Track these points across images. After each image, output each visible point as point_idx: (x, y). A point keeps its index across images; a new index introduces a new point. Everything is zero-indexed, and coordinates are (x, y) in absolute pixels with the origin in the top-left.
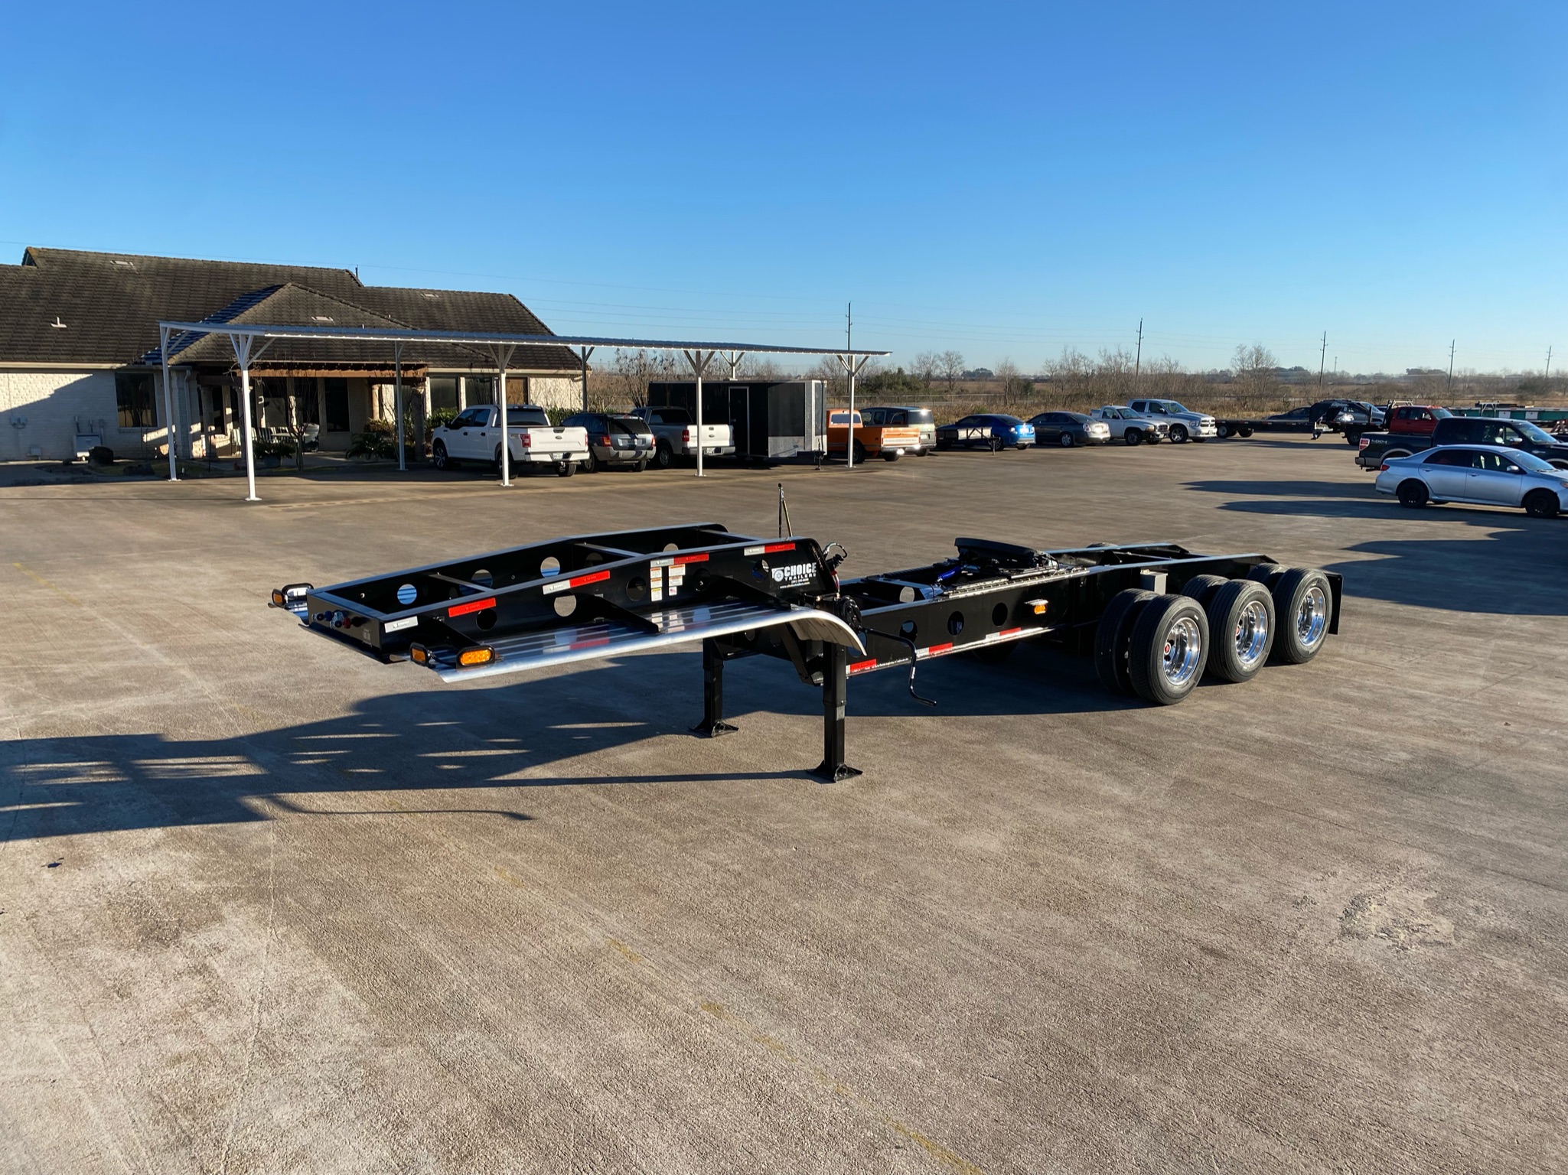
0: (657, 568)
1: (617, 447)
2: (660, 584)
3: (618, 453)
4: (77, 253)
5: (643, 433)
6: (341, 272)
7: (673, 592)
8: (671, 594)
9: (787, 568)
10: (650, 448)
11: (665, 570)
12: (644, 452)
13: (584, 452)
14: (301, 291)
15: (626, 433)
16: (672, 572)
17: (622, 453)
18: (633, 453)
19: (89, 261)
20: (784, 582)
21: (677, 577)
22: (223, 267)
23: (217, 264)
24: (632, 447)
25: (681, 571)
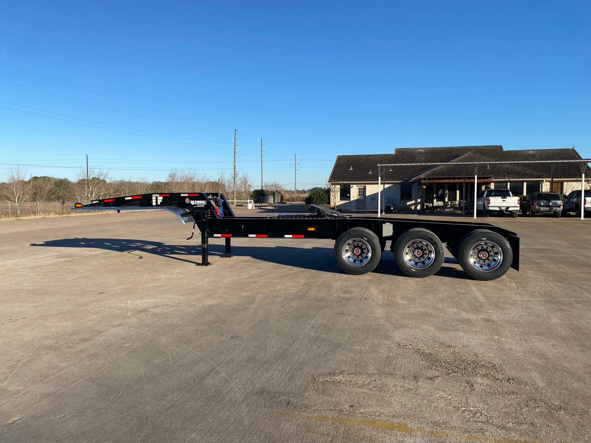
0: (154, 197)
1: (540, 206)
2: (155, 201)
3: (540, 209)
4: (409, 149)
5: (556, 200)
6: (497, 146)
7: (159, 203)
8: (158, 204)
9: (196, 201)
10: (559, 207)
11: (157, 197)
12: (554, 208)
13: (517, 207)
14: (474, 154)
15: (545, 200)
16: (159, 198)
17: (542, 209)
18: (548, 208)
19: (411, 151)
20: (195, 205)
21: (160, 200)
22: (453, 148)
23: (451, 148)
24: (549, 206)
25: (161, 198)
